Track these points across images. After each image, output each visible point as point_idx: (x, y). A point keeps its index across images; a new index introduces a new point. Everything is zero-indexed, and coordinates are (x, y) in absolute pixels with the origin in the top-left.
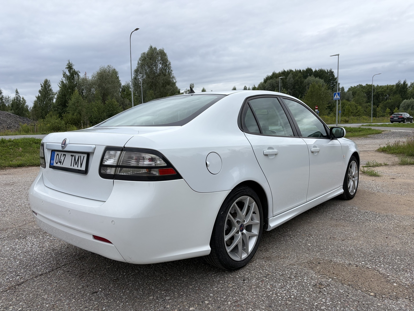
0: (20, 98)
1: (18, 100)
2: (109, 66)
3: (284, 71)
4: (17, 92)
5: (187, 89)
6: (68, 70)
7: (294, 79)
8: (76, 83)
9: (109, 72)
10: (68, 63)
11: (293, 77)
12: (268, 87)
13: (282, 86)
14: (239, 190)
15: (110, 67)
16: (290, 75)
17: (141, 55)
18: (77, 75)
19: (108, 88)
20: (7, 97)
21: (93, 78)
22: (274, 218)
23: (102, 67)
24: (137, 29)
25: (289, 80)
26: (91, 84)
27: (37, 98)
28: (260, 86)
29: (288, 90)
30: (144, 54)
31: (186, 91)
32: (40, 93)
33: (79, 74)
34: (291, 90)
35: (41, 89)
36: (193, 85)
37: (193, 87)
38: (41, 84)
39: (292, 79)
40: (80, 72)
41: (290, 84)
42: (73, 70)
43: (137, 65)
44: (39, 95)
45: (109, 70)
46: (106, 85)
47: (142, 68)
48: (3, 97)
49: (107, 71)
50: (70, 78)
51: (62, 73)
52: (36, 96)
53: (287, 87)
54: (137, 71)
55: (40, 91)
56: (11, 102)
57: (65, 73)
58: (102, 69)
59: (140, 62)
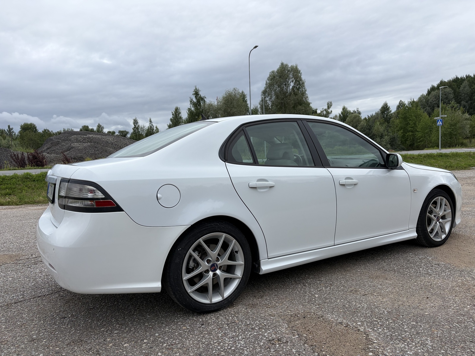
0: (153, 127)
1: (151, 130)
2: (234, 89)
3: (457, 78)
4: (151, 121)
5: (323, 108)
6: (194, 96)
7: (470, 88)
8: (203, 110)
9: (235, 95)
10: (195, 89)
11: (469, 85)
12: (432, 100)
13: (454, 98)
14: (208, 225)
15: (236, 90)
16: (466, 83)
17: (269, 74)
18: (203, 101)
19: (234, 113)
20: (143, 127)
21: (219, 103)
22: (269, 260)
23: (227, 91)
24: (256, 47)
25: (463, 90)
26: (216, 110)
27: (168, 126)
28: (420, 100)
29: (462, 102)
30: (273, 72)
31: (322, 110)
32: (171, 122)
33: (205, 99)
34: (467, 102)
35: (173, 117)
36: (331, 103)
37: (331, 105)
38: (172, 113)
39: (467, 88)
40: (206, 98)
41: (465, 94)
42: (200, 95)
43: (265, 86)
44: (170, 123)
45: (235, 94)
46: (231, 110)
47: (270, 89)
48: (139, 127)
49: (233, 94)
50: (196, 104)
51: (190, 100)
52: (168, 125)
53: (461, 98)
54: (265, 92)
55: (171, 120)
56: (146, 132)
57: (192, 100)
58: (228, 93)
59: (268, 82)
